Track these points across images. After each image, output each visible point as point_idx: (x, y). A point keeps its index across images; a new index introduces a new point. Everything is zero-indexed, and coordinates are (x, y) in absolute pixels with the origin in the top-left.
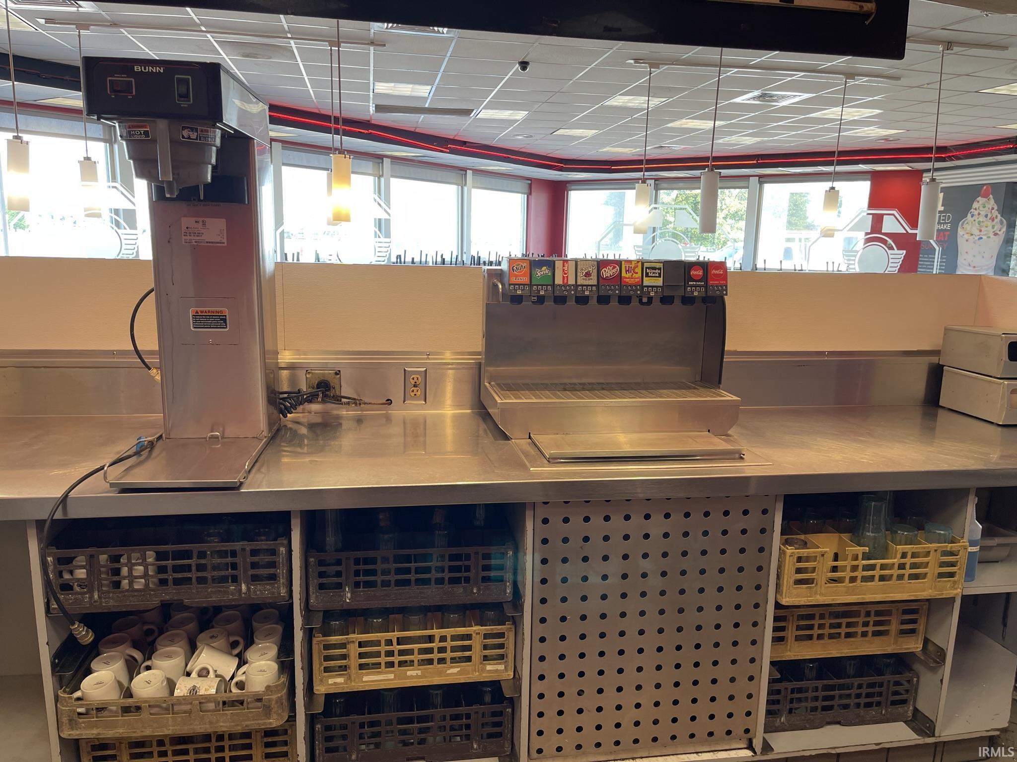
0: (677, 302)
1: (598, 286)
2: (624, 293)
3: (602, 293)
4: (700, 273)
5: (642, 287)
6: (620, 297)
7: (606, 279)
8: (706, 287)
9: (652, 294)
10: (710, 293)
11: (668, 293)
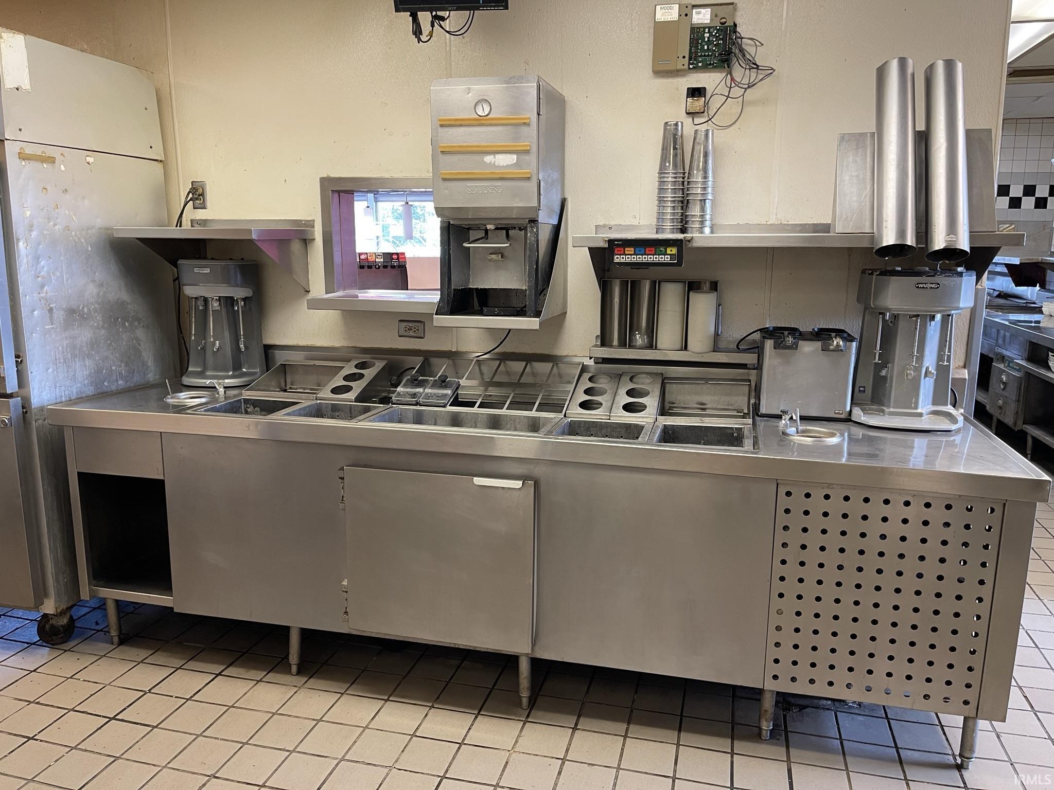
0: (389, 268)
1: (359, 262)
2: (369, 264)
3: (361, 265)
4: (396, 257)
5: (376, 262)
6: (368, 266)
7: (363, 259)
8: (399, 261)
9: (380, 265)
10: (401, 264)
11: (385, 264)
